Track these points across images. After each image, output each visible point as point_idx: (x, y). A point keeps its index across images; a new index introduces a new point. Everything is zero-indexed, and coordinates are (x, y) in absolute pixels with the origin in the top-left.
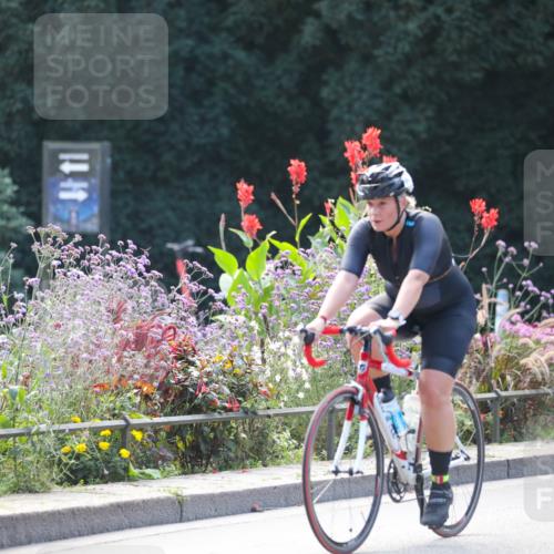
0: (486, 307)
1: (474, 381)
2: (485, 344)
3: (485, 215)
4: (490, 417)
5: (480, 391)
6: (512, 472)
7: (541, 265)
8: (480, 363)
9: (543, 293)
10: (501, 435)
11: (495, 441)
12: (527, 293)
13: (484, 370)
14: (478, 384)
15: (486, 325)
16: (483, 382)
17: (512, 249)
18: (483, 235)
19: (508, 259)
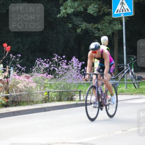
0: (8, 71)
1: (5, 91)
2: (7, 81)
3: (7, 47)
4: (9, 100)
5: (6, 93)
6: (15, 114)
7: (22, 60)
8: (6, 86)
9: (22, 68)
10: (12, 105)
11: (10, 106)
12: (18, 68)
13: (7, 88)
14: (6, 92)
15: (8, 76)
16: (7, 91)
17: (14, 56)
18: (7, 53)
19: (13, 59)
